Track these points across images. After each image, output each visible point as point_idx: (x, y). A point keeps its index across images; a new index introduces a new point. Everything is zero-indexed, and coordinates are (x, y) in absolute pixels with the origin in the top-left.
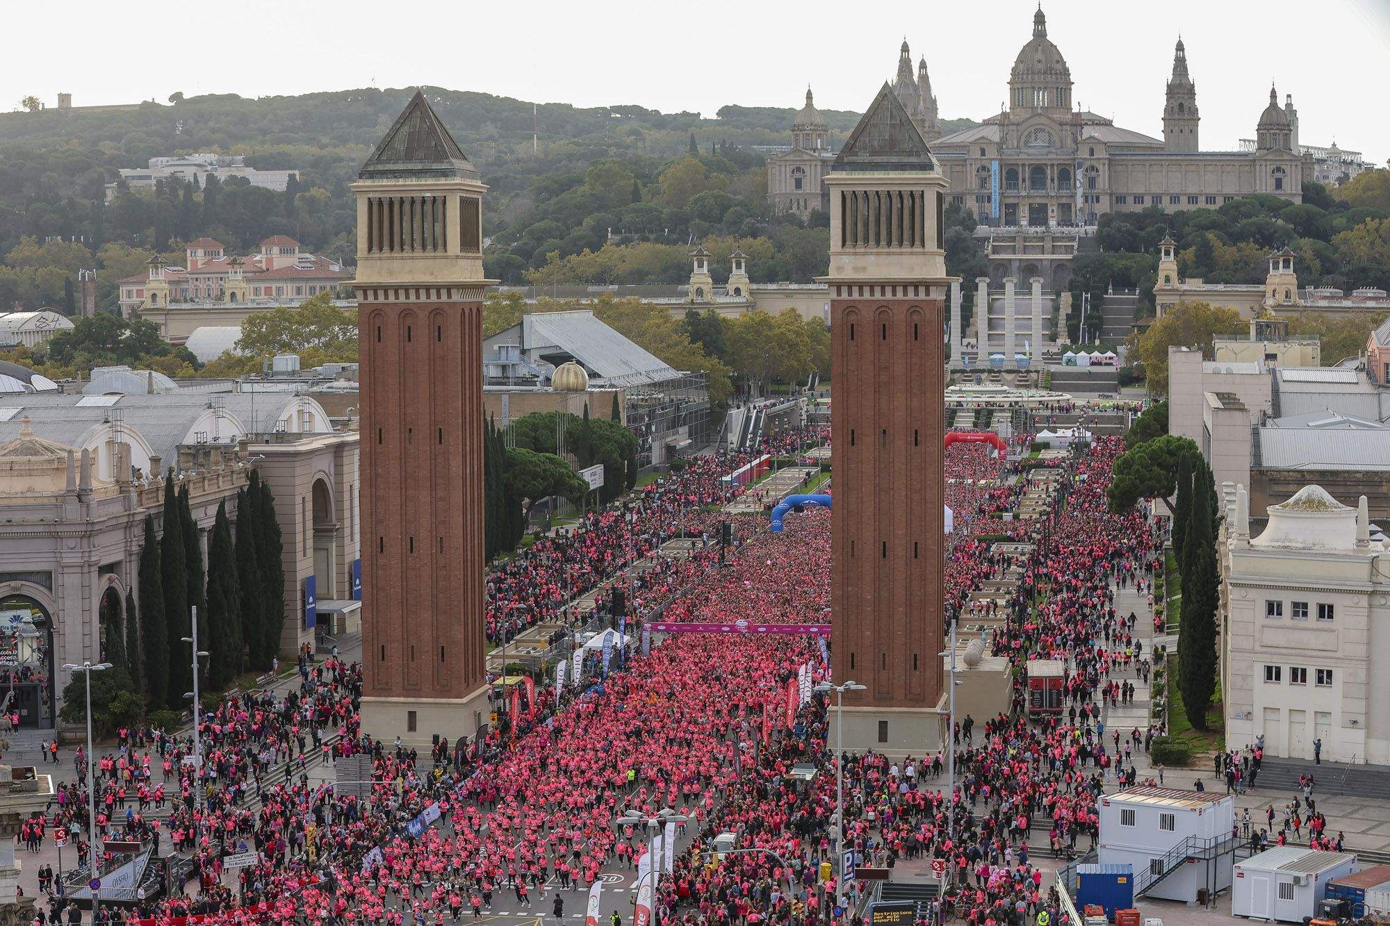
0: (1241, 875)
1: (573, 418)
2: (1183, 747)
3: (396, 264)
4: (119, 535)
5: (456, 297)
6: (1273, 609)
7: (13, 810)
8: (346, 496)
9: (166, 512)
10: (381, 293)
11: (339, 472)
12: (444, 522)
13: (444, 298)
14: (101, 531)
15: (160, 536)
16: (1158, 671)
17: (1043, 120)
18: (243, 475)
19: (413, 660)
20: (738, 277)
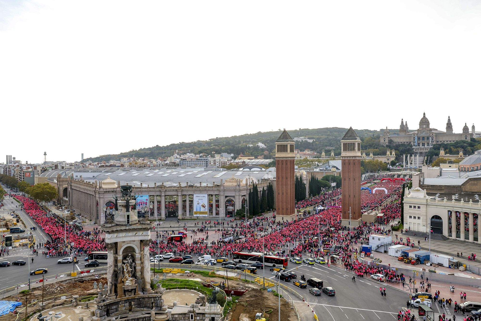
0: (390, 249)
2: (397, 228)
4: (245, 191)
5: (289, 159)
6: (410, 207)
9: (253, 188)
13: (287, 159)
14: (242, 191)
15: (252, 191)
17: (424, 130)
18: (268, 183)
20: (371, 155)
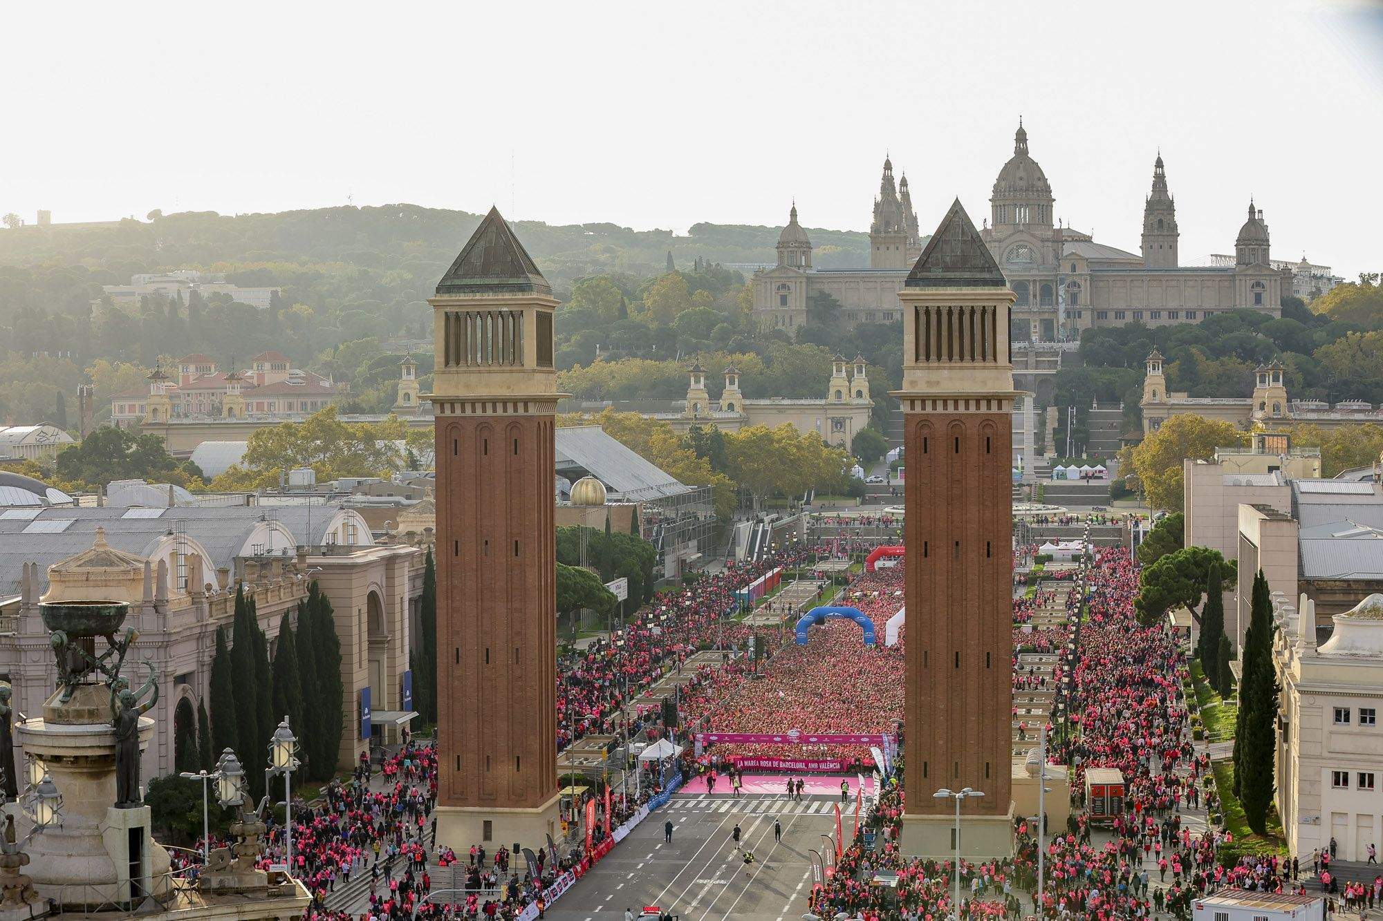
1: (594, 533)
3: (473, 378)
4: (191, 646)
5: (533, 410)
6: (1342, 715)
7: (271, 915)
8: (398, 608)
9: (236, 623)
10: (458, 407)
11: (390, 586)
12: (520, 633)
13: (521, 411)
14: (177, 642)
15: (230, 646)
16: (1208, 779)
17: (1025, 237)
19: (488, 770)
20: (732, 392)
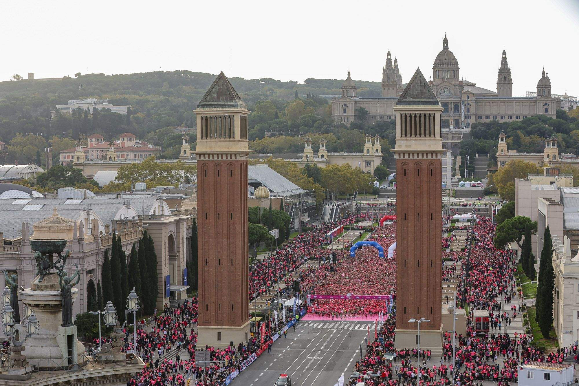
1: (265, 210)
2: (543, 346)
3: (213, 144)
4: (94, 258)
5: (238, 158)
7: (128, 372)
8: (181, 242)
9: (113, 248)
10: (207, 156)
11: (178, 232)
12: (233, 252)
13: (233, 158)
15: (110, 258)
16: (525, 314)
17: (447, 84)
18: (141, 233)
19: (220, 310)
20: (323, 150)
